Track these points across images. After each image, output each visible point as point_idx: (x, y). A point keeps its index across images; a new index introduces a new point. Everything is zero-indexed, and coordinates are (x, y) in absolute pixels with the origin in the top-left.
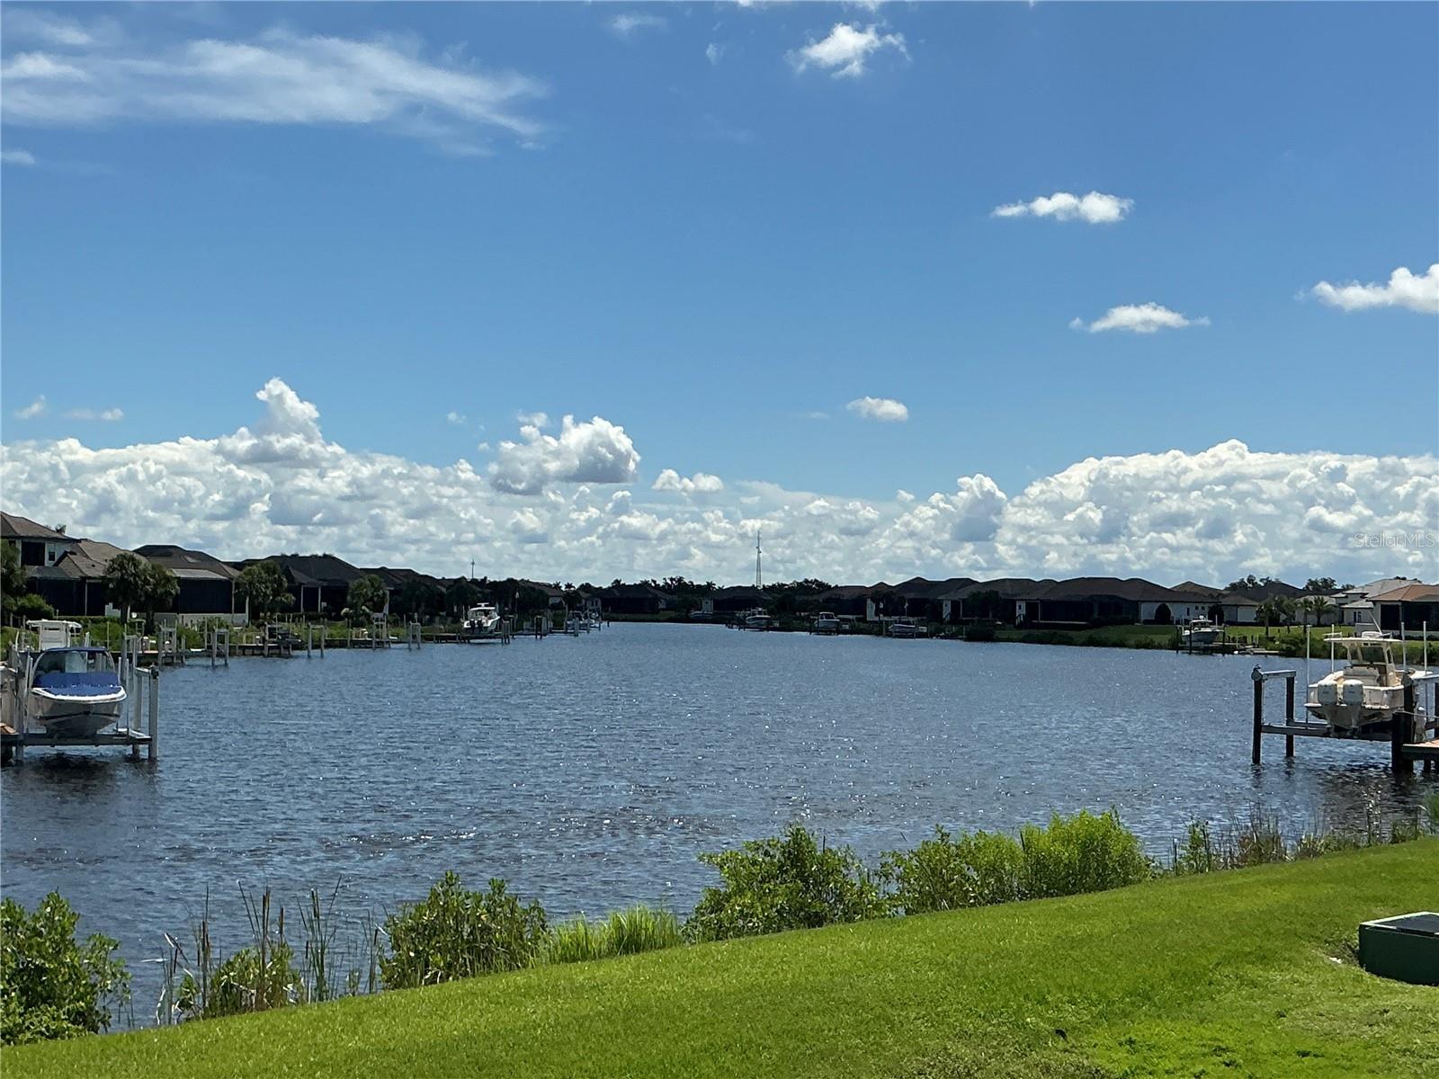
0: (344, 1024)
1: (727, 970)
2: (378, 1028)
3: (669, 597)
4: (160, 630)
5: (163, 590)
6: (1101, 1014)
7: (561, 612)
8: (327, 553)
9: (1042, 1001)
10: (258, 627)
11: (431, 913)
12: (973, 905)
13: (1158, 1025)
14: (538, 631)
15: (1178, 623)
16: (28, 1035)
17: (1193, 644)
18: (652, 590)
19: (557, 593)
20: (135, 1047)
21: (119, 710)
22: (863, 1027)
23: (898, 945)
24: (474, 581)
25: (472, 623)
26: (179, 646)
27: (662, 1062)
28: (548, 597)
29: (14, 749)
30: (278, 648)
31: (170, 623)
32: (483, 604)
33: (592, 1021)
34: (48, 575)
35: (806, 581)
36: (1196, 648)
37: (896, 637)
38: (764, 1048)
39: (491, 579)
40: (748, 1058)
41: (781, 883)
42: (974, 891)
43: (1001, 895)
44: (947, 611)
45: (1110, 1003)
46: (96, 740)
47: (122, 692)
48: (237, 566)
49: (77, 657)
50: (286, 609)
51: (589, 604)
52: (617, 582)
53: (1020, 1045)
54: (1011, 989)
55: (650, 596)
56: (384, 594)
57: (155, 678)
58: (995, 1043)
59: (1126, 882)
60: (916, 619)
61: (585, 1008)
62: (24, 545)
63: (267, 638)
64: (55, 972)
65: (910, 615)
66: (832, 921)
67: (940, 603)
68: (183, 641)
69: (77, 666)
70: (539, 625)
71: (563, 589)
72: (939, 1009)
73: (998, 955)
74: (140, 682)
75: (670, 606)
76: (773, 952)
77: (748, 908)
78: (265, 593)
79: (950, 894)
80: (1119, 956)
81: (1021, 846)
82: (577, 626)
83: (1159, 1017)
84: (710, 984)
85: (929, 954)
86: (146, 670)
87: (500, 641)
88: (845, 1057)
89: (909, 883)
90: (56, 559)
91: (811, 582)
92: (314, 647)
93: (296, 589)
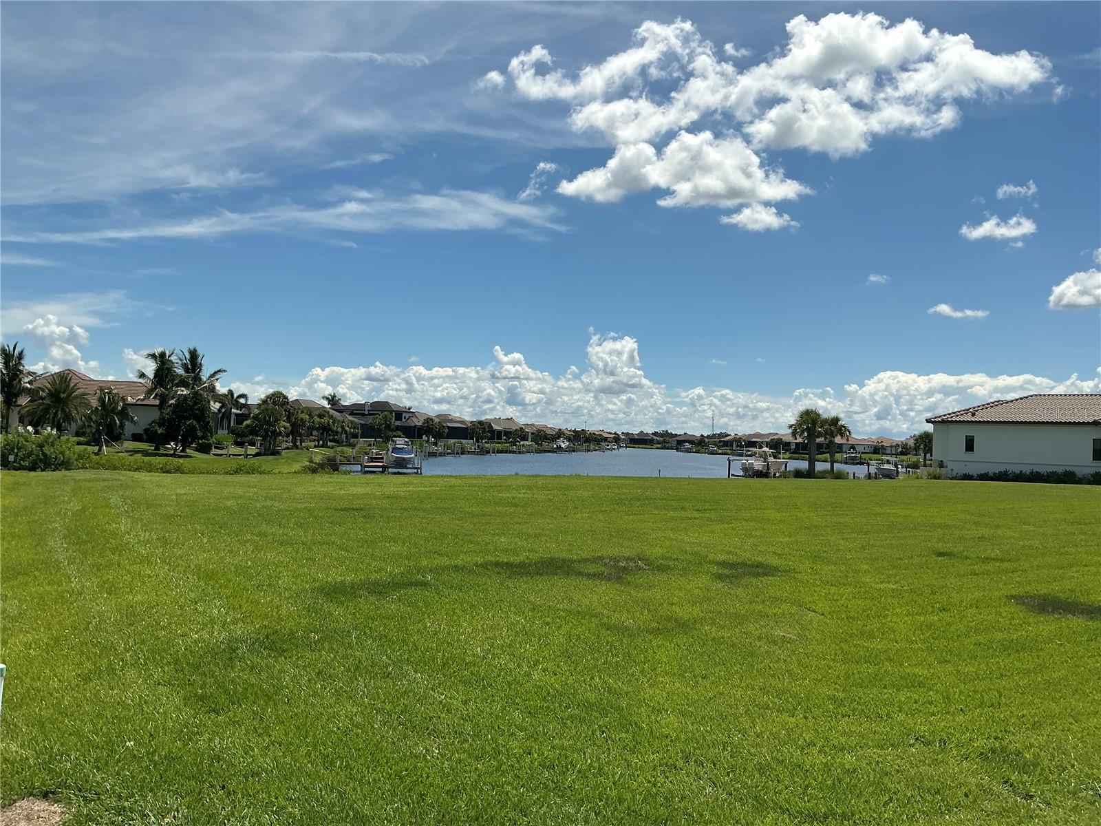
3: (658, 439)
4: (439, 444)
5: (443, 431)
21: (413, 460)
25: (557, 446)
26: (445, 450)
29: (387, 469)
30: (481, 452)
31: (443, 442)
34: (404, 425)
48: (470, 422)
50: (489, 438)
55: (650, 438)
62: (395, 413)
63: (477, 448)
68: (447, 448)
78: (479, 433)
87: (569, 452)
90: (407, 419)
92: (493, 452)
93: (492, 431)
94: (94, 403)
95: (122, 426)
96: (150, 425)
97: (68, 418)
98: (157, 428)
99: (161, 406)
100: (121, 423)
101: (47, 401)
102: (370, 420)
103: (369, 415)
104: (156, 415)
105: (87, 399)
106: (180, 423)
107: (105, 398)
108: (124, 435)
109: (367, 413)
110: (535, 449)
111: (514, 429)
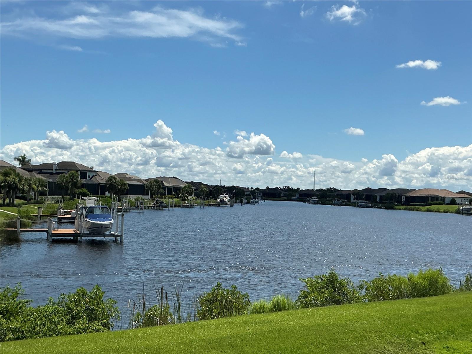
0: (189, 331)
1: (311, 318)
2: (200, 333)
3: (284, 193)
4: (123, 200)
5: (123, 188)
6: (437, 338)
7: (249, 197)
8: (175, 176)
9: (417, 333)
10: (153, 200)
11: (213, 295)
12: (391, 299)
13: (457, 342)
14: (242, 203)
15: (458, 204)
16: (90, 330)
17: (464, 212)
18: (279, 190)
19: (248, 190)
20: (124, 336)
21: (112, 226)
22: (357, 339)
23: (368, 312)
24: (221, 186)
25: (221, 200)
26: (128, 206)
27: (291, 347)
28: (245, 192)
29: (79, 238)
30: (159, 207)
31: (126, 198)
32: (224, 194)
33: (267, 333)
34: (88, 182)
35: (330, 188)
36: (465, 213)
37: (361, 207)
38: (324, 344)
39: (227, 186)
40: (319, 347)
41: (326, 289)
42: (391, 294)
43: (400, 296)
44: (378, 199)
45: (440, 334)
46: (104, 236)
47: (113, 220)
48: (146, 180)
49: (98, 209)
50: (162, 194)
51: (258, 194)
52: (268, 187)
53: (410, 347)
54: (406, 328)
55: (278, 192)
56: (193, 190)
57: (123, 216)
58: (401, 346)
59: (444, 293)
60: (368, 201)
61: (265, 329)
62: (81, 172)
63: (156, 203)
64: (97, 310)
65: (365, 200)
66: (344, 303)
67: (376, 196)
68: (130, 204)
69: (98, 212)
70: (242, 201)
71: (250, 189)
72: (382, 334)
73: (402, 316)
74: (118, 217)
75: (285, 196)
76: (326, 313)
77: (316, 297)
78: (155, 189)
79: (383, 295)
80: (443, 319)
81: (408, 280)
82: (254, 202)
83: (457, 339)
84: (306, 322)
85: (378, 315)
86: (120, 214)
87: (230, 206)
88: (351, 349)
89: (369, 291)
90: (91, 177)
91: (332, 188)
92: (170, 207)
93: (165, 188)
102: (57, 179)
103: (56, 173)
109: (54, 172)
110: (204, 204)
111: (182, 186)
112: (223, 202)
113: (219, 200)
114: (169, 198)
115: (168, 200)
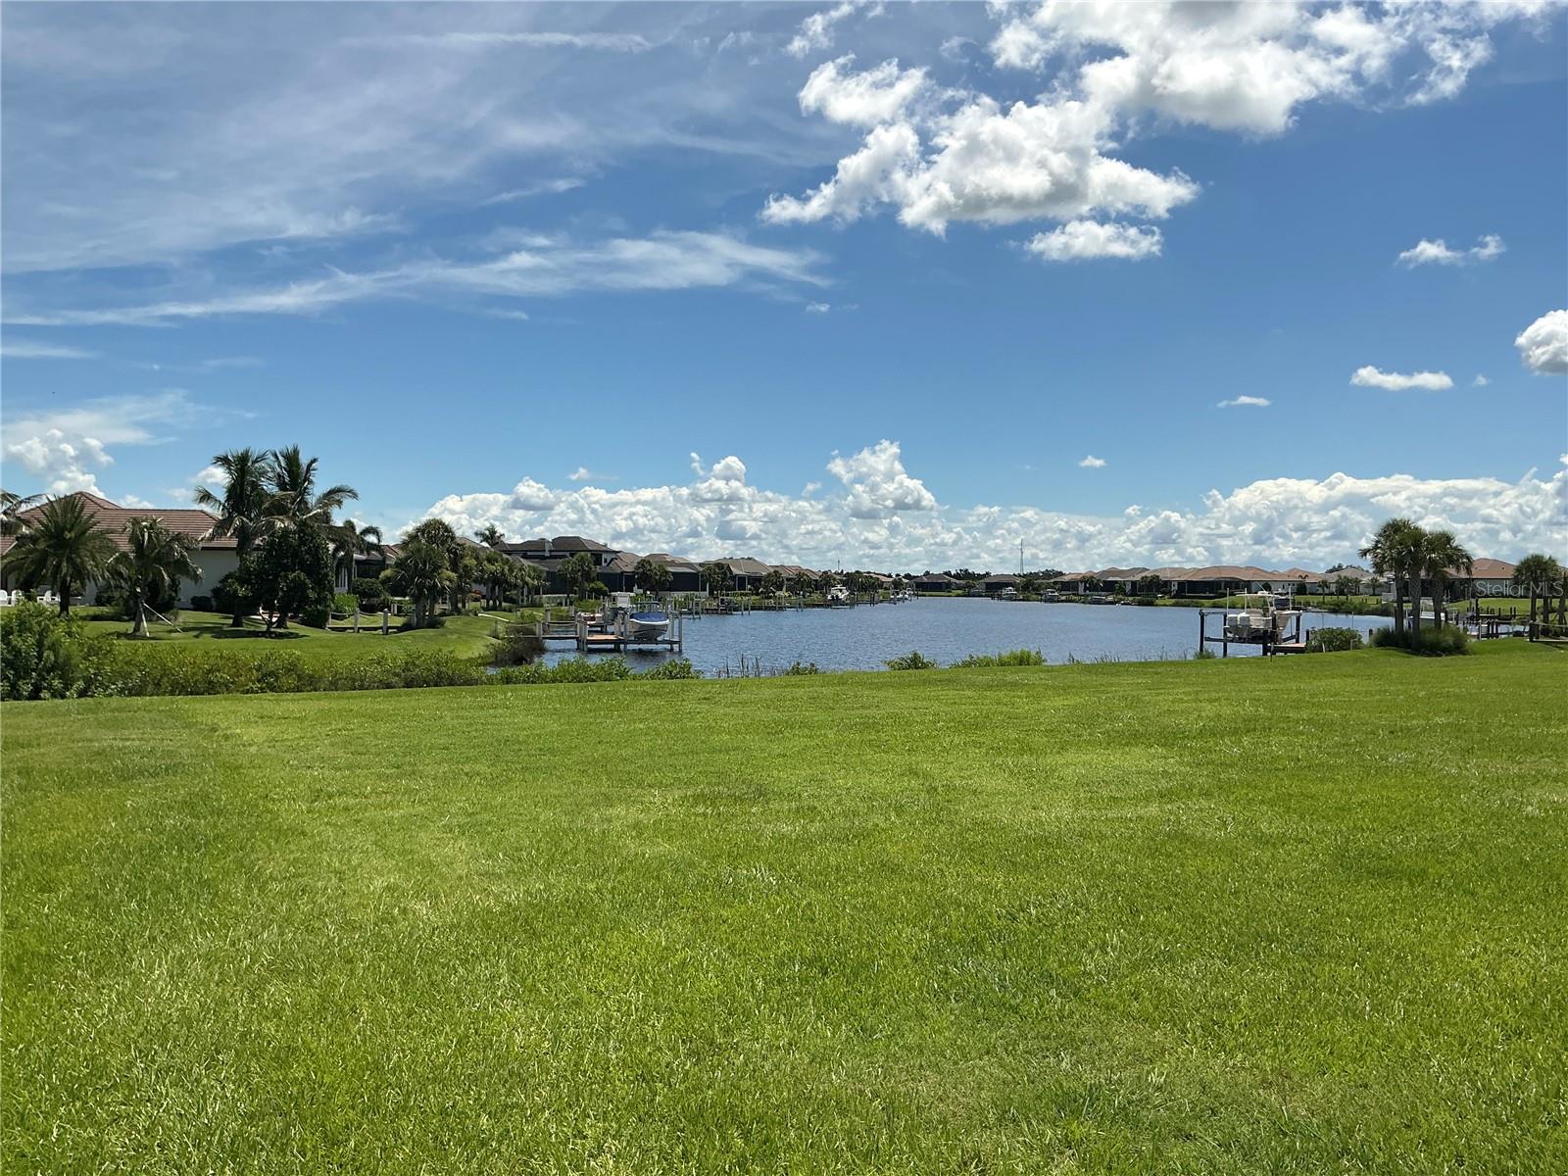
3: (957, 581)
4: (664, 600)
5: (664, 578)
7: (888, 591)
8: (750, 557)
10: (714, 598)
18: (947, 578)
19: (888, 579)
21: (666, 629)
24: (835, 573)
28: (882, 582)
29: (622, 646)
30: (726, 610)
31: (670, 596)
32: (840, 586)
34: (605, 571)
46: (657, 642)
47: (668, 620)
48: (701, 565)
50: (729, 588)
51: (907, 586)
52: (927, 572)
55: (946, 581)
56: (784, 580)
62: (592, 554)
63: (719, 604)
65: (1104, 591)
67: (1124, 583)
68: (677, 605)
70: (874, 599)
71: (893, 577)
75: (958, 587)
78: (717, 580)
87: (849, 607)
90: (608, 562)
92: (745, 610)
93: (734, 577)
94: (125, 546)
95: (174, 585)
96: (222, 582)
97: (80, 574)
98: (236, 585)
99: (240, 550)
100: (173, 580)
101: (42, 545)
102: (557, 566)
103: (551, 557)
104: (233, 564)
105: (111, 540)
106: (276, 576)
107: (143, 536)
108: (179, 600)
109: (547, 554)
110: (802, 603)
111: (764, 574)
112: (836, 601)
113: (829, 597)
114: (741, 594)
115: (739, 598)
